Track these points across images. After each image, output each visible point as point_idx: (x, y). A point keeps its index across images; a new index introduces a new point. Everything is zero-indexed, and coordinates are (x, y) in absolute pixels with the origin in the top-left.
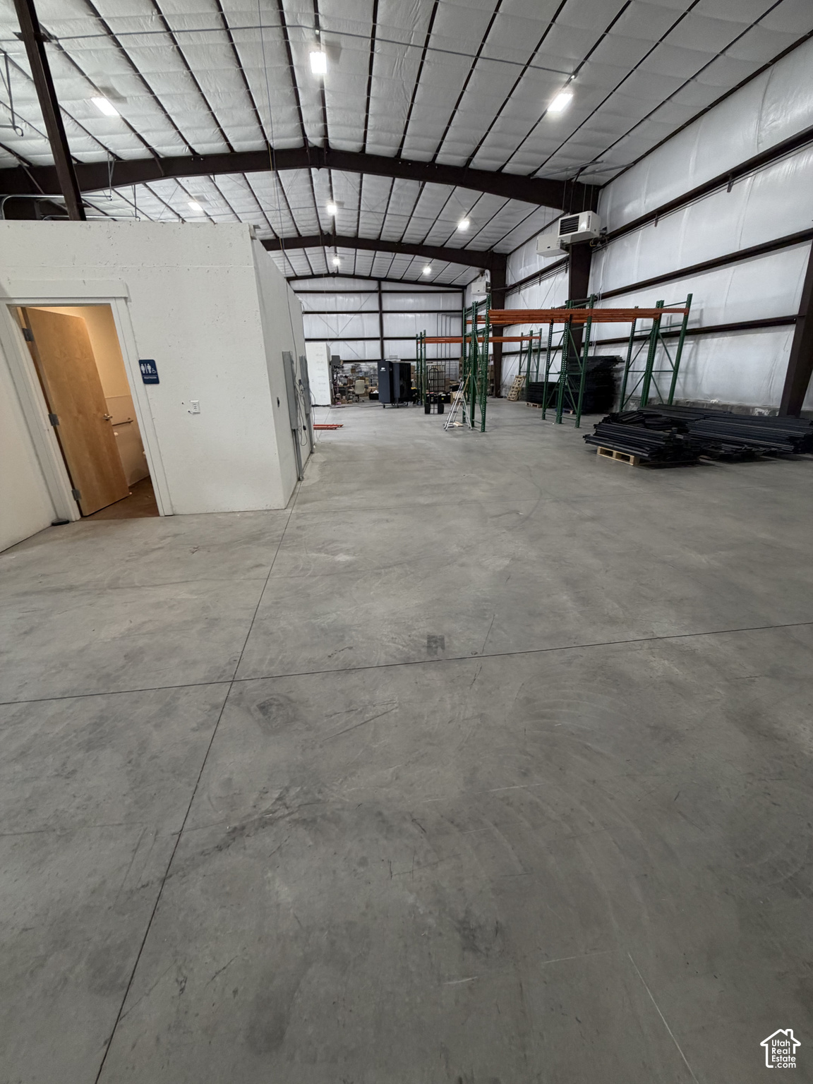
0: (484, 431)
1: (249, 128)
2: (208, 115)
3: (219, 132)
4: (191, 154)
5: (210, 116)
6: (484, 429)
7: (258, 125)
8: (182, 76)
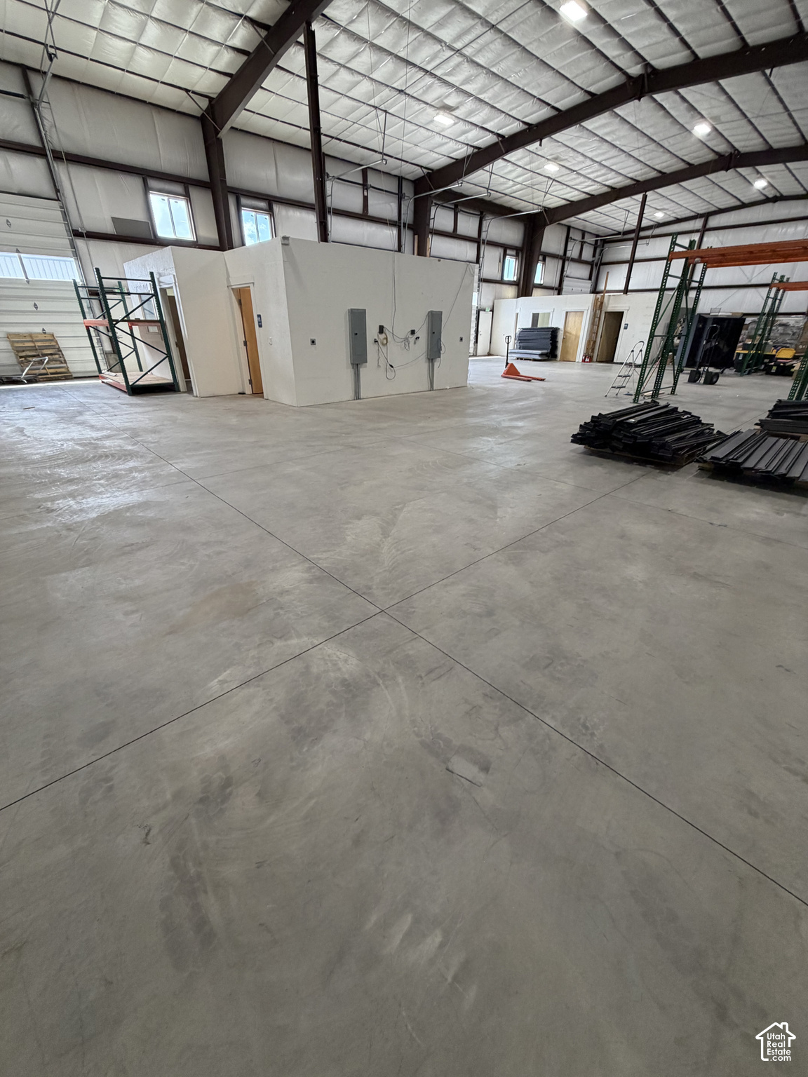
0: (674, 394)
1: (560, 87)
2: (520, 92)
3: (538, 101)
4: (526, 127)
5: (522, 93)
6: (674, 392)
7: (567, 82)
8: (484, 75)
